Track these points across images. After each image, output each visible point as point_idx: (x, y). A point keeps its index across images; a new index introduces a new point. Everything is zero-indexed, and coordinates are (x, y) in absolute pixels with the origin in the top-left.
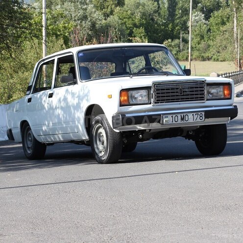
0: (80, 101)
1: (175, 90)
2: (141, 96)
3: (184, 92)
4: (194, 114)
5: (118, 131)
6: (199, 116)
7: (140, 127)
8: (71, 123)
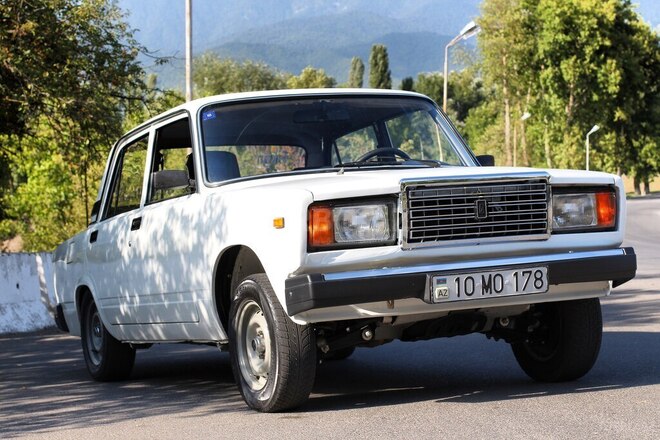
0: (202, 239)
1: (465, 206)
2: (369, 221)
3: (490, 209)
4: (520, 272)
5: (302, 323)
6: (533, 279)
7: (364, 311)
8: (181, 296)
